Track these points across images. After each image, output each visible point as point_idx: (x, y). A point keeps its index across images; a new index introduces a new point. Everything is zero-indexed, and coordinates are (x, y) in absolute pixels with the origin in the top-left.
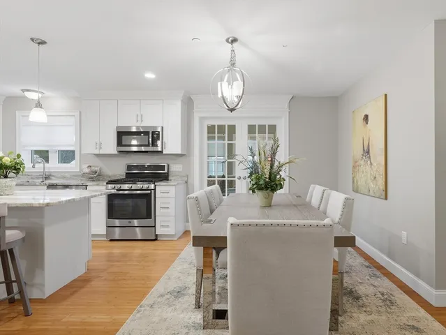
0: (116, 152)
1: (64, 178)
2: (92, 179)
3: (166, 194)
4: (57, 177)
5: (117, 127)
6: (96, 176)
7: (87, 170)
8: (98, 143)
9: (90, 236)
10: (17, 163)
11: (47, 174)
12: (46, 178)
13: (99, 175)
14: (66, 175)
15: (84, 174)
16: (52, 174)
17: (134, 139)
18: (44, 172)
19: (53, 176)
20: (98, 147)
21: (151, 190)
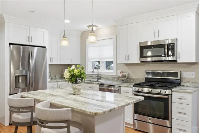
0: (139, 62)
1: (107, 79)
2: (123, 81)
3: (183, 100)
4: (104, 78)
5: (140, 43)
6: (125, 79)
7: (120, 75)
8: (127, 55)
9: (124, 123)
10: (81, 73)
11: (99, 76)
12: (99, 78)
13: (128, 78)
14: (109, 77)
15: (118, 77)
16: (102, 76)
17: (149, 51)
18: (98, 75)
19: (103, 78)
20: (127, 58)
21: (168, 95)
